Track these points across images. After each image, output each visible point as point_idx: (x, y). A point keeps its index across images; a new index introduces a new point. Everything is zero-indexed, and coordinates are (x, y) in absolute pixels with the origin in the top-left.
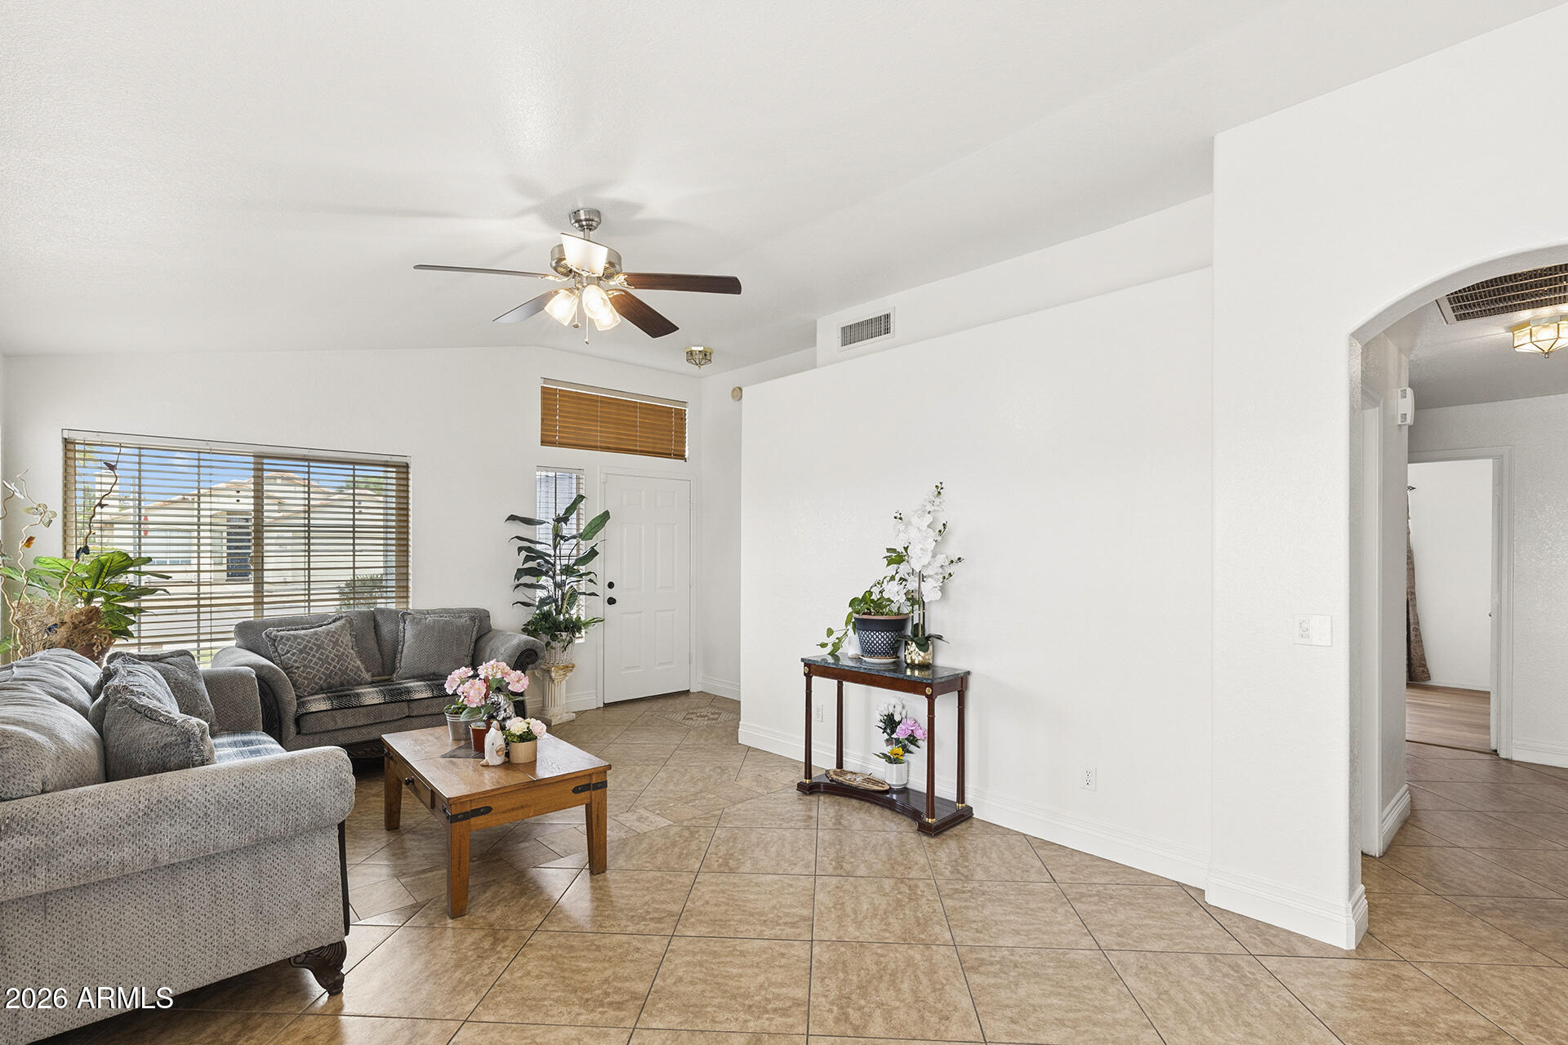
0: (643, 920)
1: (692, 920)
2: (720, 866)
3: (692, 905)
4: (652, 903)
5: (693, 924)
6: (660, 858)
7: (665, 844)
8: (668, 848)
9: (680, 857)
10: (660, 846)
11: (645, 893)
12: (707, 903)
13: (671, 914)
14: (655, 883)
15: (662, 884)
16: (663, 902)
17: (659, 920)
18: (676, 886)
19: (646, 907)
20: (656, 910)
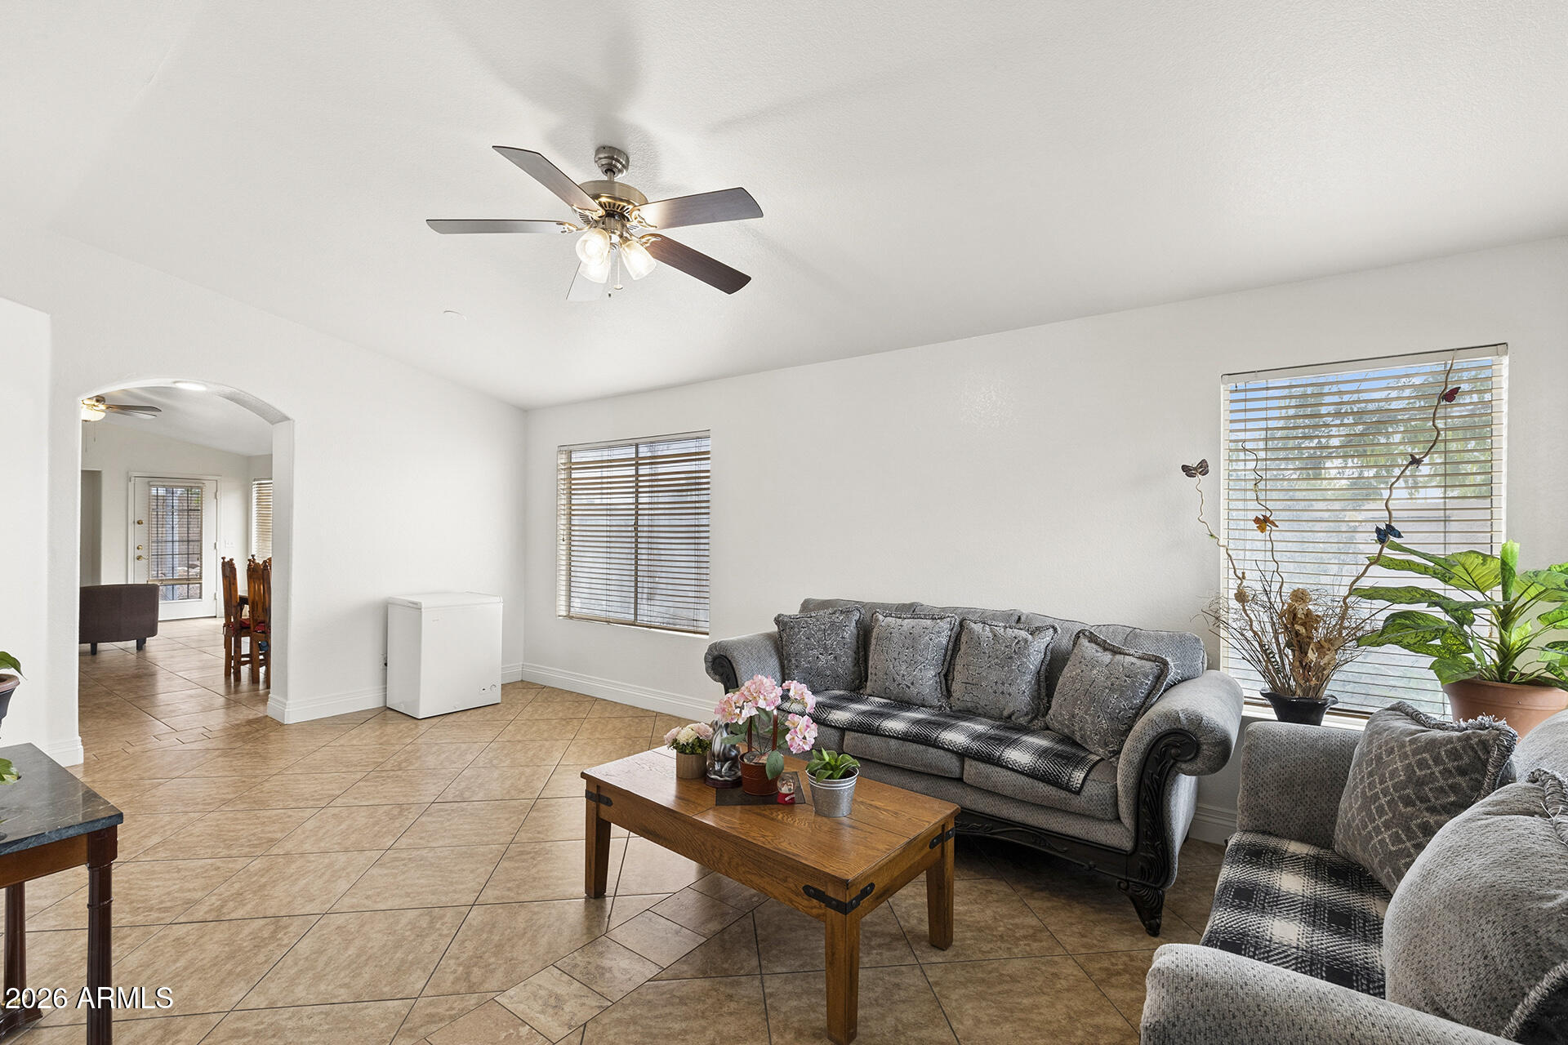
0: (537, 852)
1: (490, 856)
2: (442, 917)
3: (488, 868)
4: (529, 867)
5: (491, 853)
6: (520, 922)
7: (513, 947)
8: (509, 940)
9: (494, 926)
10: (521, 943)
11: (536, 875)
12: (472, 871)
13: (511, 859)
14: (527, 887)
15: (518, 886)
16: (518, 868)
17: (522, 853)
18: (503, 885)
19: (535, 862)
20: (524, 861)
